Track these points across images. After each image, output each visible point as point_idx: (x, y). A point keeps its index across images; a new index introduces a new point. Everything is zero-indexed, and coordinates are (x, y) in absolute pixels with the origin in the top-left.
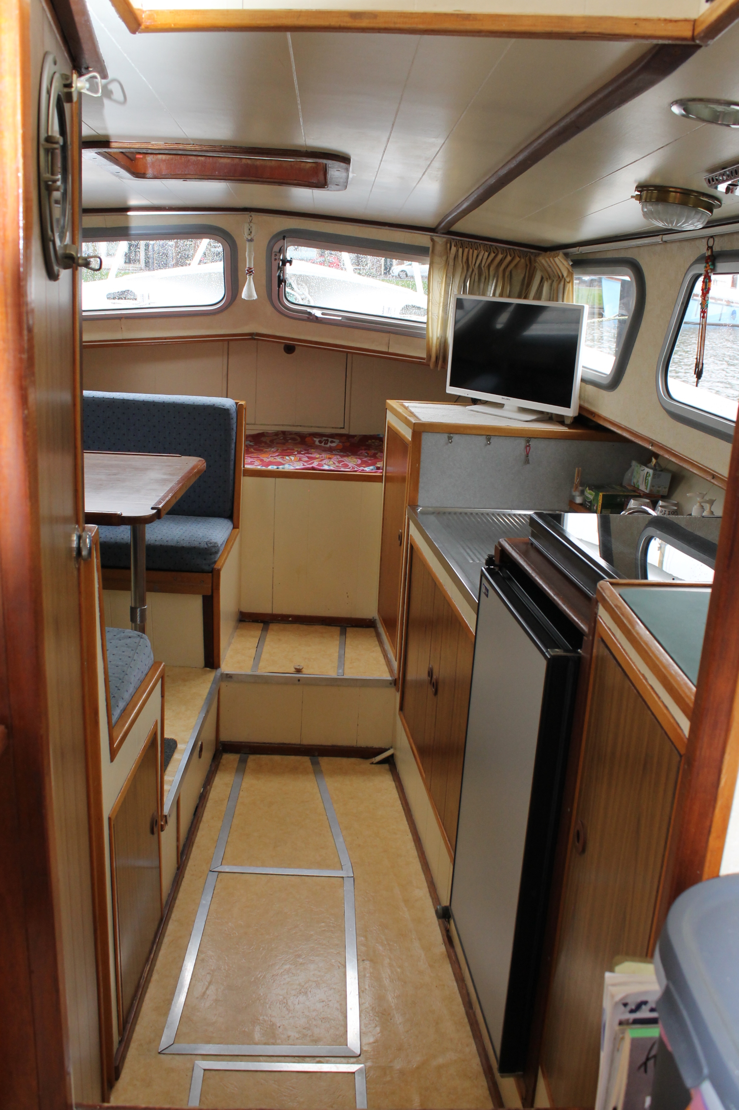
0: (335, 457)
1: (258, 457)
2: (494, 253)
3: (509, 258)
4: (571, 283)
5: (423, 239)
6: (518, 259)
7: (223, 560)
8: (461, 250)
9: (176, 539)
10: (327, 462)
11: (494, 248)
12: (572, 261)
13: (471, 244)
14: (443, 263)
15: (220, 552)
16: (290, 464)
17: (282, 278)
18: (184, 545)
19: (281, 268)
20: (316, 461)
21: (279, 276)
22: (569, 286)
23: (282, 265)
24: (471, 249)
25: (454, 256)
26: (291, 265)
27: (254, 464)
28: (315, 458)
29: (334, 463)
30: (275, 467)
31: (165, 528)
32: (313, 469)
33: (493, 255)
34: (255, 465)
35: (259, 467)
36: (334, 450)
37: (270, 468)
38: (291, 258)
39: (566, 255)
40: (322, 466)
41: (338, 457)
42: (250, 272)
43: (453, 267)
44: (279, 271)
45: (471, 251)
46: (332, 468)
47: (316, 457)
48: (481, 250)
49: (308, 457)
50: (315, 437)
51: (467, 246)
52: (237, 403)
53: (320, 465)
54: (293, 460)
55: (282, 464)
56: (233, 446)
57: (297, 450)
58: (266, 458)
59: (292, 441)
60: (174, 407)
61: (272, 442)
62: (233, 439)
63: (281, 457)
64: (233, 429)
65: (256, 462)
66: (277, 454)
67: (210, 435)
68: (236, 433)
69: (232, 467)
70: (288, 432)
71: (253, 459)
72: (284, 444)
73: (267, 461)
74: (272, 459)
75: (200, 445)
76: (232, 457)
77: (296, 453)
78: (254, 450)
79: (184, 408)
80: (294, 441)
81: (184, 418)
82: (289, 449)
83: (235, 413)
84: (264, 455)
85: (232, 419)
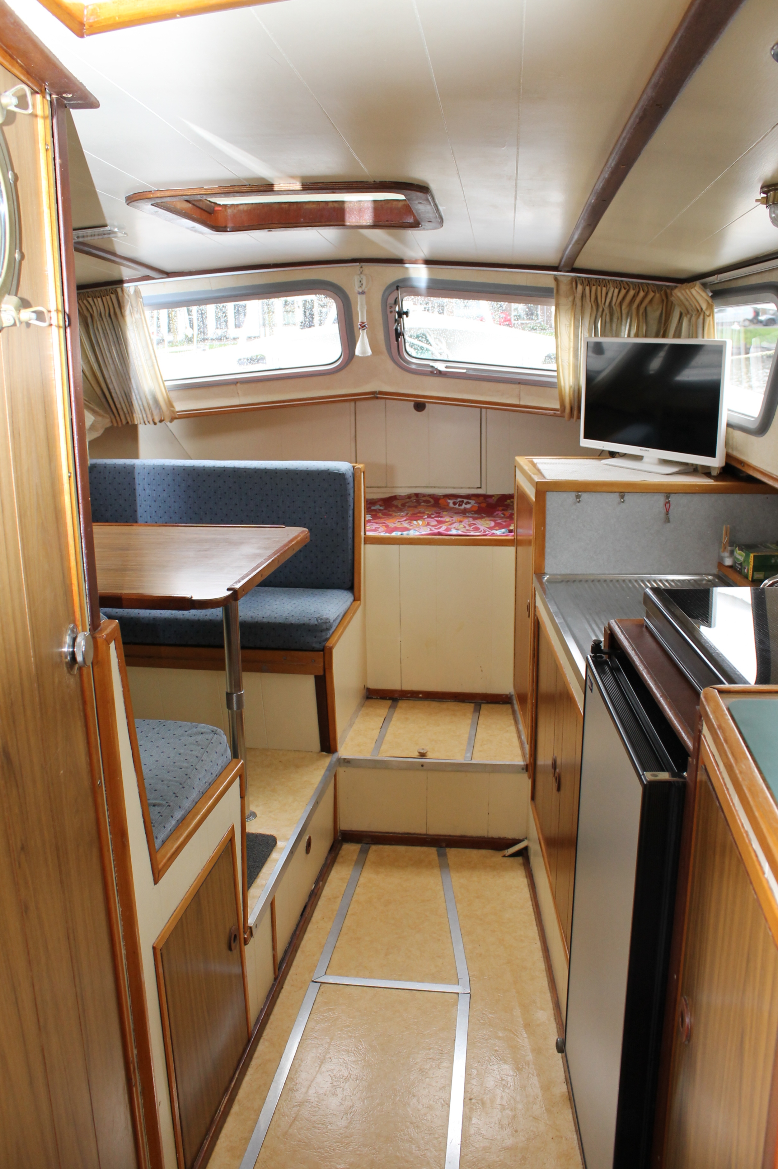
0: (466, 520)
1: (384, 523)
2: (625, 289)
3: (642, 294)
4: (711, 316)
5: (546, 278)
6: (651, 294)
7: (337, 636)
8: (587, 288)
9: (284, 615)
10: (457, 525)
11: (624, 283)
12: (712, 292)
13: (599, 281)
14: (570, 304)
15: (334, 628)
16: (416, 529)
17: (399, 331)
18: (293, 622)
19: (398, 321)
20: (445, 526)
21: (396, 330)
22: (708, 320)
23: (398, 318)
24: (599, 286)
25: (581, 295)
26: (407, 316)
27: (378, 530)
28: (444, 522)
29: (465, 527)
30: (399, 533)
31: (277, 603)
32: (439, 534)
33: (623, 292)
34: (379, 531)
35: (382, 534)
36: (468, 512)
37: (394, 534)
38: (408, 310)
39: (705, 286)
40: (450, 530)
41: (470, 520)
42: (363, 326)
43: (580, 308)
44: (396, 324)
45: (599, 288)
46: (460, 533)
47: (446, 520)
48: (610, 288)
49: (437, 521)
50: (450, 499)
51: (595, 284)
52: (354, 467)
53: (448, 529)
54: (420, 524)
55: (407, 529)
56: (351, 512)
57: (428, 514)
58: (392, 523)
59: (425, 504)
60: (287, 473)
61: (403, 505)
62: (350, 505)
63: (409, 522)
64: (349, 494)
65: (381, 528)
66: (404, 519)
67: (326, 502)
68: (354, 499)
69: (350, 536)
70: (421, 494)
71: (375, 526)
72: (415, 507)
73: (392, 527)
74: (398, 525)
75: (315, 513)
76: (350, 525)
77: (426, 517)
78: (383, 515)
79: (297, 474)
80: (427, 503)
81: (298, 485)
82: (420, 513)
83: (352, 477)
84: (392, 520)
85: (348, 484)
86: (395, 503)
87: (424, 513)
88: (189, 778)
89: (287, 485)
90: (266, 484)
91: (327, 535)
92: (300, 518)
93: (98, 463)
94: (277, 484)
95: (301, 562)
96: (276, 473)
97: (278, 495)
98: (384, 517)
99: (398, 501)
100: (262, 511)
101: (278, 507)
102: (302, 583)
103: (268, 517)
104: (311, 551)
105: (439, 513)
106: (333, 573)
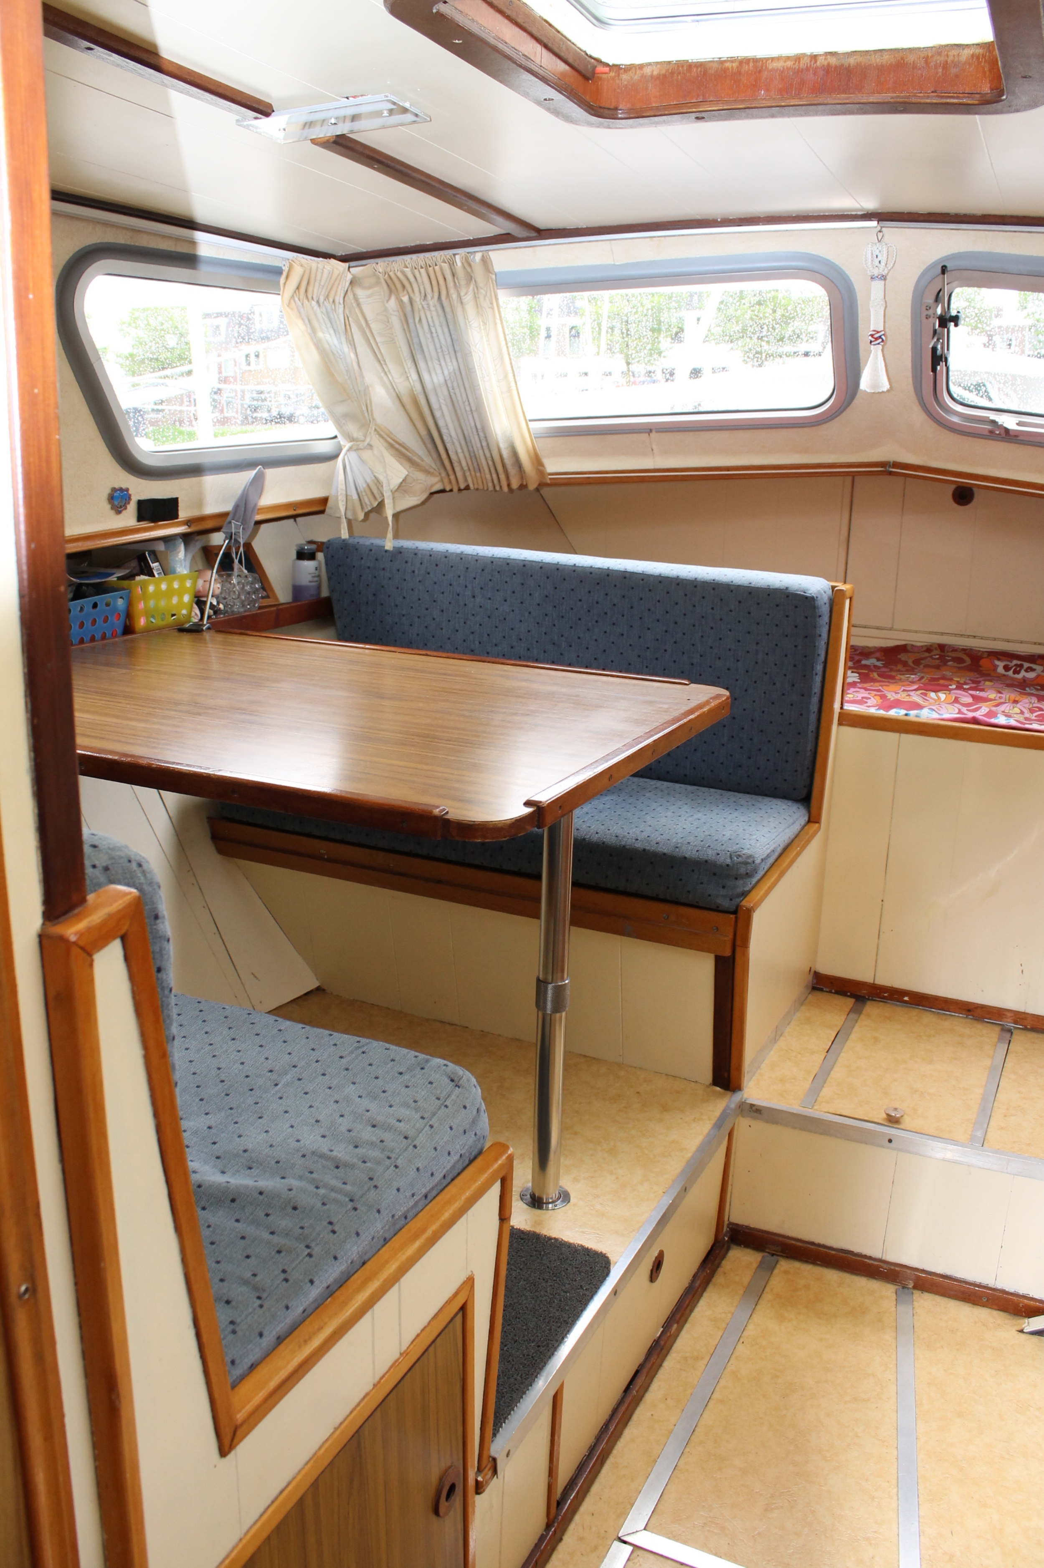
0: (1027, 701)
7: (764, 890)
9: (675, 840)
10: (1008, 708)
15: (760, 874)
16: (934, 708)
17: (939, 352)
18: (689, 855)
19: (940, 333)
20: (986, 706)
21: (934, 349)
23: (939, 326)
26: (956, 325)
27: (867, 702)
28: (986, 700)
29: (1022, 713)
30: (903, 712)
32: (975, 721)
34: (868, 704)
35: (873, 711)
36: (1029, 686)
37: (894, 713)
38: (958, 312)
40: (996, 715)
41: (1034, 699)
42: (877, 338)
44: (935, 340)
46: (1013, 722)
47: (989, 697)
49: (973, 696)
50: (1000, 660)
52: (833, 587)
53: (992, 714)
54: (942, 700)
55: (918, 707)
56: (819, 668)
57: (958, 682)
58: (893, 692)
59: (955, 665)
60: (714, 589)
61: (917, 662)
62: (818, 655)
63: (921, 694)
64: (820, 636)
65: (872, 698)
66: (915, 687)
67: (777, 645)
68: (828, 644)
69: (814, 708)
70: (950, 646)
71: (861, 694)
72: (937, 667)
73: (892, 699)
74: (902, 696)
75: (757, 663)
76: (816, 689)
77: (954, 687)
78: (879, 675)
79: (732, 591)
80: (958, 663)
81: (731, 611)
82: (943, 678)
83: (827, 606)
84: (893, 687)
85: (820, 616)
86: (903, 657)
87: (951, 680)
88: (376, 1187)
89: (713, 609)
90: (677, 604)
91: (773, 703)
92: (729, 669)
93: (405, 547)
94: (694, 606)
95: (723, 745)
96: (696, 587)
97: (694, 626)
98: (879, 679)
99: (910, 654)
100: (666, 651)
101: (693, 645)
102: (721, 781)
103: (675, 662)
104: (743, 729)
105: (979, 682)
106: (777, 770)
